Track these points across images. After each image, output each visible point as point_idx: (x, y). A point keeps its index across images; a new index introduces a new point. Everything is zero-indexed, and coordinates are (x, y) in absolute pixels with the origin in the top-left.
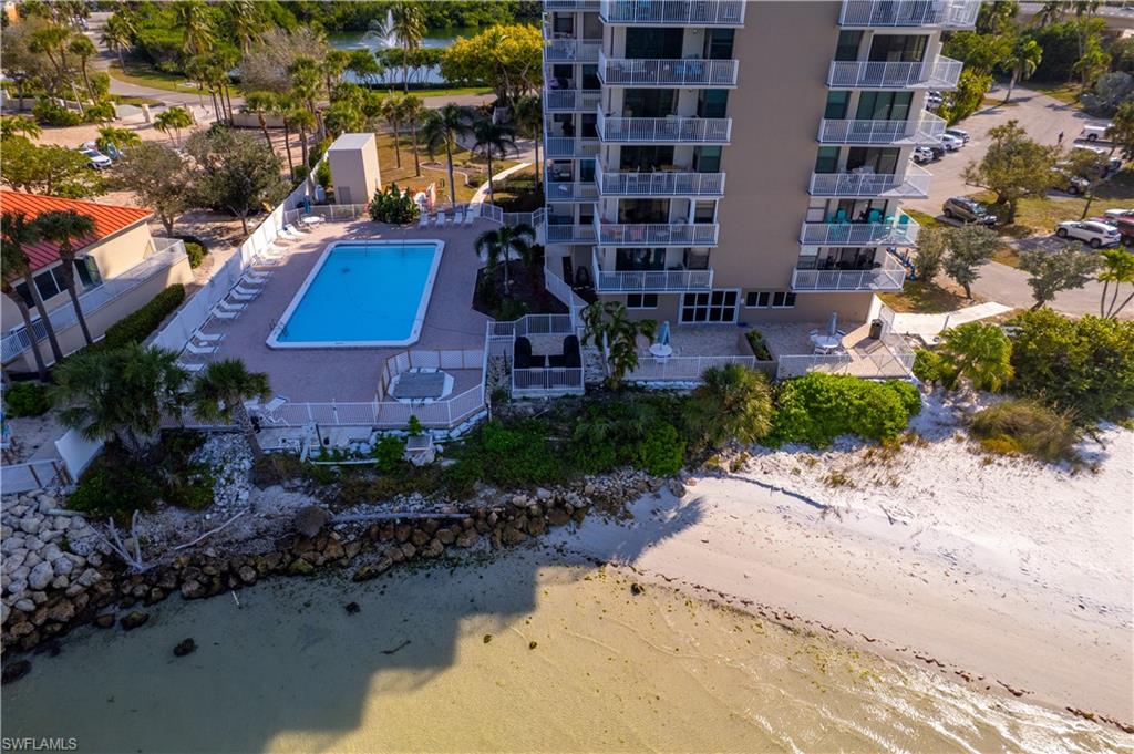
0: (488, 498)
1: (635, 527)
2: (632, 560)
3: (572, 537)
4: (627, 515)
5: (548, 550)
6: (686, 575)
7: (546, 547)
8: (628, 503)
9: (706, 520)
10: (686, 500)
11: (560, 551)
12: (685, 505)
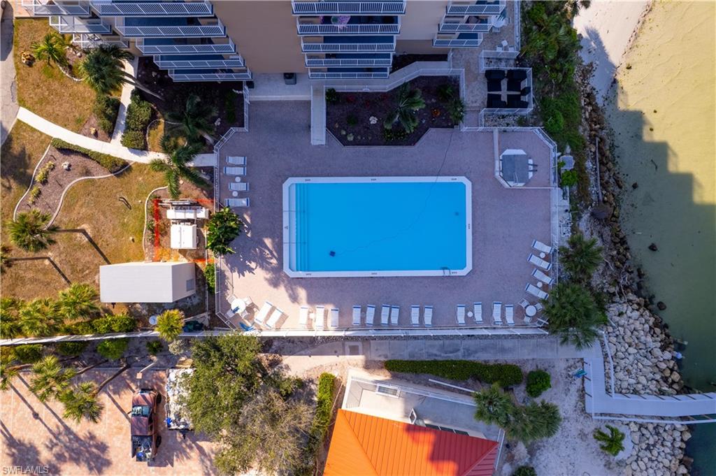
0: (583, 131)
1: (598, 62)
2: (614, 67)
3: (599, 92)
4: (591, 65)
5: (606, 104)
6: (624, 44)
7: (604, 105)
8: (584, 64)
9: (597, 28)
10: (585, 35)
11: (606, 99)
12: (588, 36)
